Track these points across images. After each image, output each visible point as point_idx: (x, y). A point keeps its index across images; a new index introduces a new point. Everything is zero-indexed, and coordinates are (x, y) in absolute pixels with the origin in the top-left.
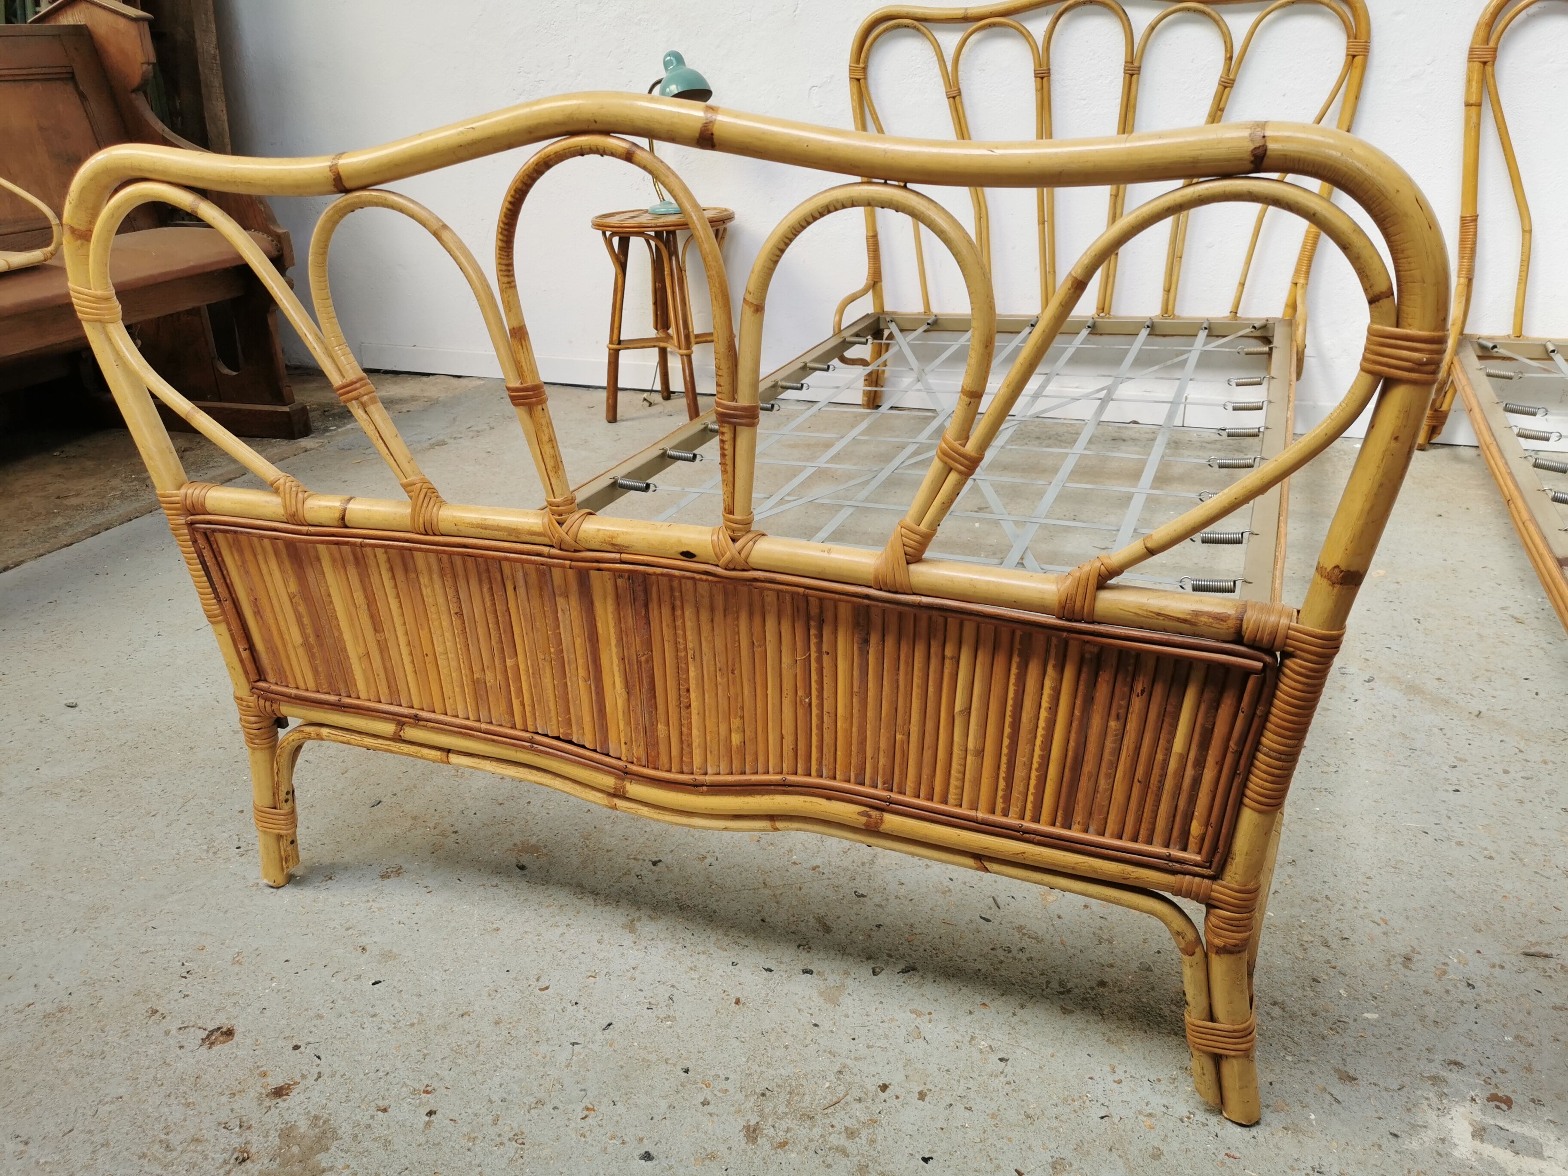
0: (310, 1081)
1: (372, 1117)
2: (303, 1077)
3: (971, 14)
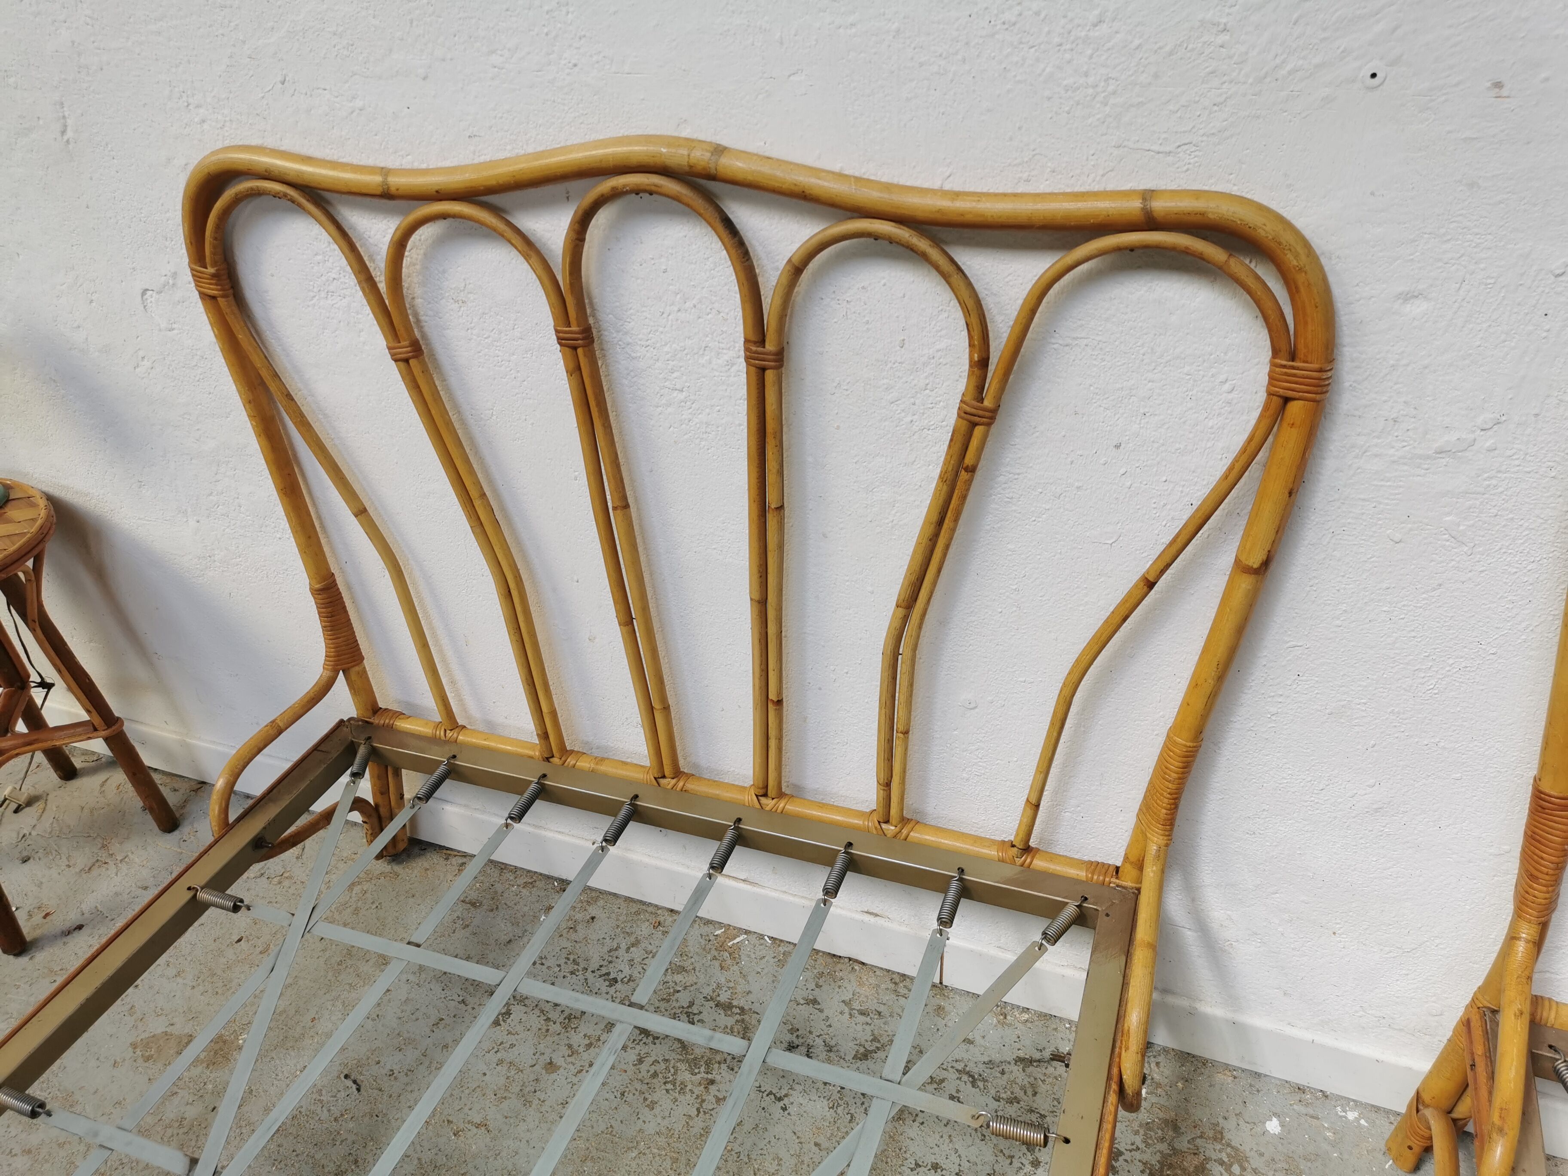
3: (398, 190)
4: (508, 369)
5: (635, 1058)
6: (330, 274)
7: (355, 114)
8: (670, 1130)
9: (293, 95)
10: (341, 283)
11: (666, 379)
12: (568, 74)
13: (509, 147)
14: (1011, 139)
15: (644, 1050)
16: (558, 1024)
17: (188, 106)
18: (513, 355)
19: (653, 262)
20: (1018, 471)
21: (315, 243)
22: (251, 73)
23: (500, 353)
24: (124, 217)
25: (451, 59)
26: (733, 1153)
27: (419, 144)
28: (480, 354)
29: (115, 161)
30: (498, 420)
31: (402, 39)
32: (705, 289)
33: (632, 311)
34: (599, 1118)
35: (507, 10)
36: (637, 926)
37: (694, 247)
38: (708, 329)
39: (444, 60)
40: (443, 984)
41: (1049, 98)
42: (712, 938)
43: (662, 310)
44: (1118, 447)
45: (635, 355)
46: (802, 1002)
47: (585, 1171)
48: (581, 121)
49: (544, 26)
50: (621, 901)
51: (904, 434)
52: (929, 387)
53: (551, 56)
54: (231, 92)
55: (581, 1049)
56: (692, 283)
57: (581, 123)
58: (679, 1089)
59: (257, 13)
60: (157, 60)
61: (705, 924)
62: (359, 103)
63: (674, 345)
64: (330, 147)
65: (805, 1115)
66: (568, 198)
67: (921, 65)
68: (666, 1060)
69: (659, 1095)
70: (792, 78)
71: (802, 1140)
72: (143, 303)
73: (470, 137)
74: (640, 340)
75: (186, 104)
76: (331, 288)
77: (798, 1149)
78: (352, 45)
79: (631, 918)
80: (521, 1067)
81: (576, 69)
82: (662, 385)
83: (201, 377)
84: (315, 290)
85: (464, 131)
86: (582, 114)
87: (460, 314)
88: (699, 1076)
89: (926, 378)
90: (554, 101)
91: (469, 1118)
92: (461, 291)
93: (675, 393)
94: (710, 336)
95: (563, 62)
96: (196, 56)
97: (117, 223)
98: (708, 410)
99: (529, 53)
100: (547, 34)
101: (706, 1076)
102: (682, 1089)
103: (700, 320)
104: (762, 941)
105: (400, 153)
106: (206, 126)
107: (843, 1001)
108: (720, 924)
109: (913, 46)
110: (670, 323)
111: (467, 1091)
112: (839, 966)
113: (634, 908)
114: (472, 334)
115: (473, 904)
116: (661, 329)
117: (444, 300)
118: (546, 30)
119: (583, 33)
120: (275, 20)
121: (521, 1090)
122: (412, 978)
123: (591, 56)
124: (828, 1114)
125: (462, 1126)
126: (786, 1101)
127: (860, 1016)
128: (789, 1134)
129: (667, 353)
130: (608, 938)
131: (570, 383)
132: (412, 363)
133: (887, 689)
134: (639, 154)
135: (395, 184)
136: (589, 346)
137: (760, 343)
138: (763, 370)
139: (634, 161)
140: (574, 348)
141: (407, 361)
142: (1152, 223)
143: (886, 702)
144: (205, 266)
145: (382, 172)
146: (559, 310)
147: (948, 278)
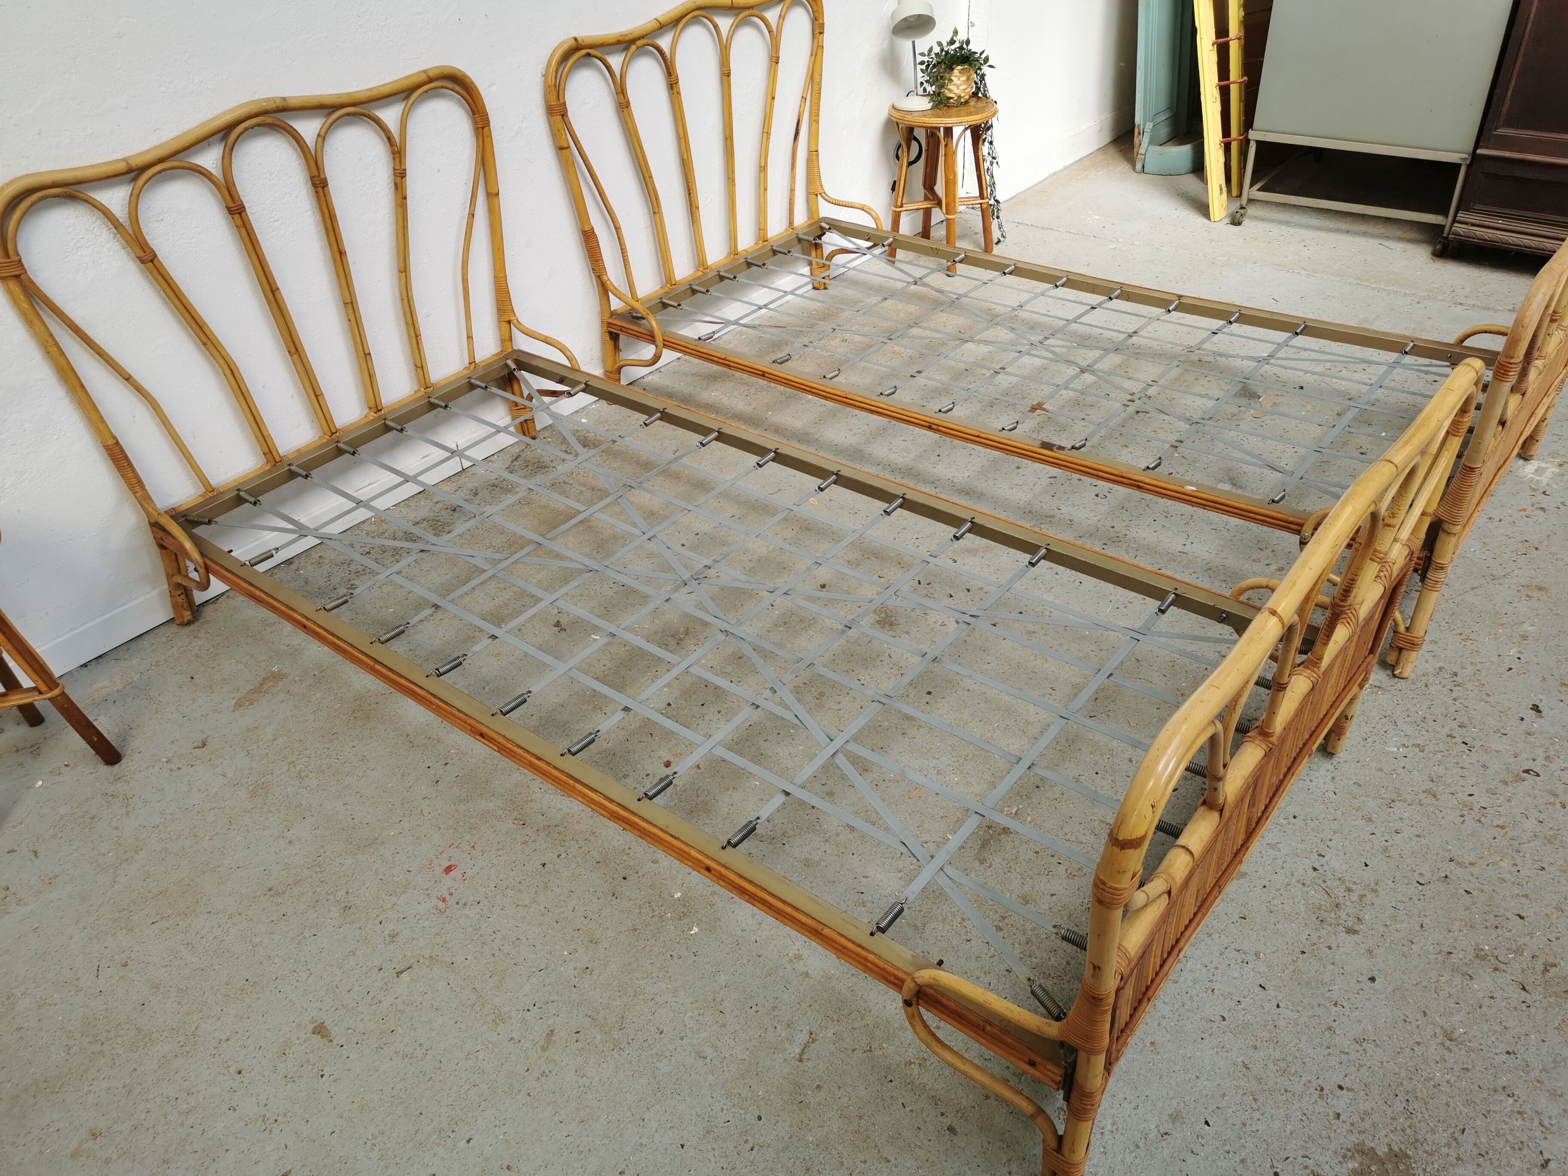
0: (1310, 1163)
1: (1344, 1122)
2: (1306, 1167)
3: (137, 165)
4: (191, 248)
6: (78, 237)
9: (47, 139)
10: (86, 239)
11: (270, 218)
13: (176, 130)
18: (193, 238)
20: (412, 196)
23: (186, 241)
28: (175, 246)
31: (110, 92)
32: (279, 166)
33: (248, 189)
38: (284, 185)
43: (262, 183)
44: (439, 171)
45: (254, 211)
56: (273, 165)
62: (88, 132)
63: (271, 199)
66: (210, 145)
74: (255, 203)
76: (80, 245)
84: (69, 250)
87: (161, 227)
90: (195, 101)
92: (160, 214)
93: (275, 223)
94: (285, 187)
98: (292, 225)
100: (186, 71)
103: (279, 182)
110: (267, 188)
114: (169, 236)
116: (263, 193)
117: (150, 224)
129: (269, 204)
131: (240, 234)
132: (155, 261)
133: (409, 315)
134: (254, 108)
135: (134, 163)
136: (245, 210)
137: (319, 176)
138: (323, 188)
139: (253, 112)
140: (240, 214)
141: (152, 261)
142: (431, 80)
143: (410, 322)
144: (9, 258)
145: (125, 160)
146: (228, 198)
147: (378, 122)
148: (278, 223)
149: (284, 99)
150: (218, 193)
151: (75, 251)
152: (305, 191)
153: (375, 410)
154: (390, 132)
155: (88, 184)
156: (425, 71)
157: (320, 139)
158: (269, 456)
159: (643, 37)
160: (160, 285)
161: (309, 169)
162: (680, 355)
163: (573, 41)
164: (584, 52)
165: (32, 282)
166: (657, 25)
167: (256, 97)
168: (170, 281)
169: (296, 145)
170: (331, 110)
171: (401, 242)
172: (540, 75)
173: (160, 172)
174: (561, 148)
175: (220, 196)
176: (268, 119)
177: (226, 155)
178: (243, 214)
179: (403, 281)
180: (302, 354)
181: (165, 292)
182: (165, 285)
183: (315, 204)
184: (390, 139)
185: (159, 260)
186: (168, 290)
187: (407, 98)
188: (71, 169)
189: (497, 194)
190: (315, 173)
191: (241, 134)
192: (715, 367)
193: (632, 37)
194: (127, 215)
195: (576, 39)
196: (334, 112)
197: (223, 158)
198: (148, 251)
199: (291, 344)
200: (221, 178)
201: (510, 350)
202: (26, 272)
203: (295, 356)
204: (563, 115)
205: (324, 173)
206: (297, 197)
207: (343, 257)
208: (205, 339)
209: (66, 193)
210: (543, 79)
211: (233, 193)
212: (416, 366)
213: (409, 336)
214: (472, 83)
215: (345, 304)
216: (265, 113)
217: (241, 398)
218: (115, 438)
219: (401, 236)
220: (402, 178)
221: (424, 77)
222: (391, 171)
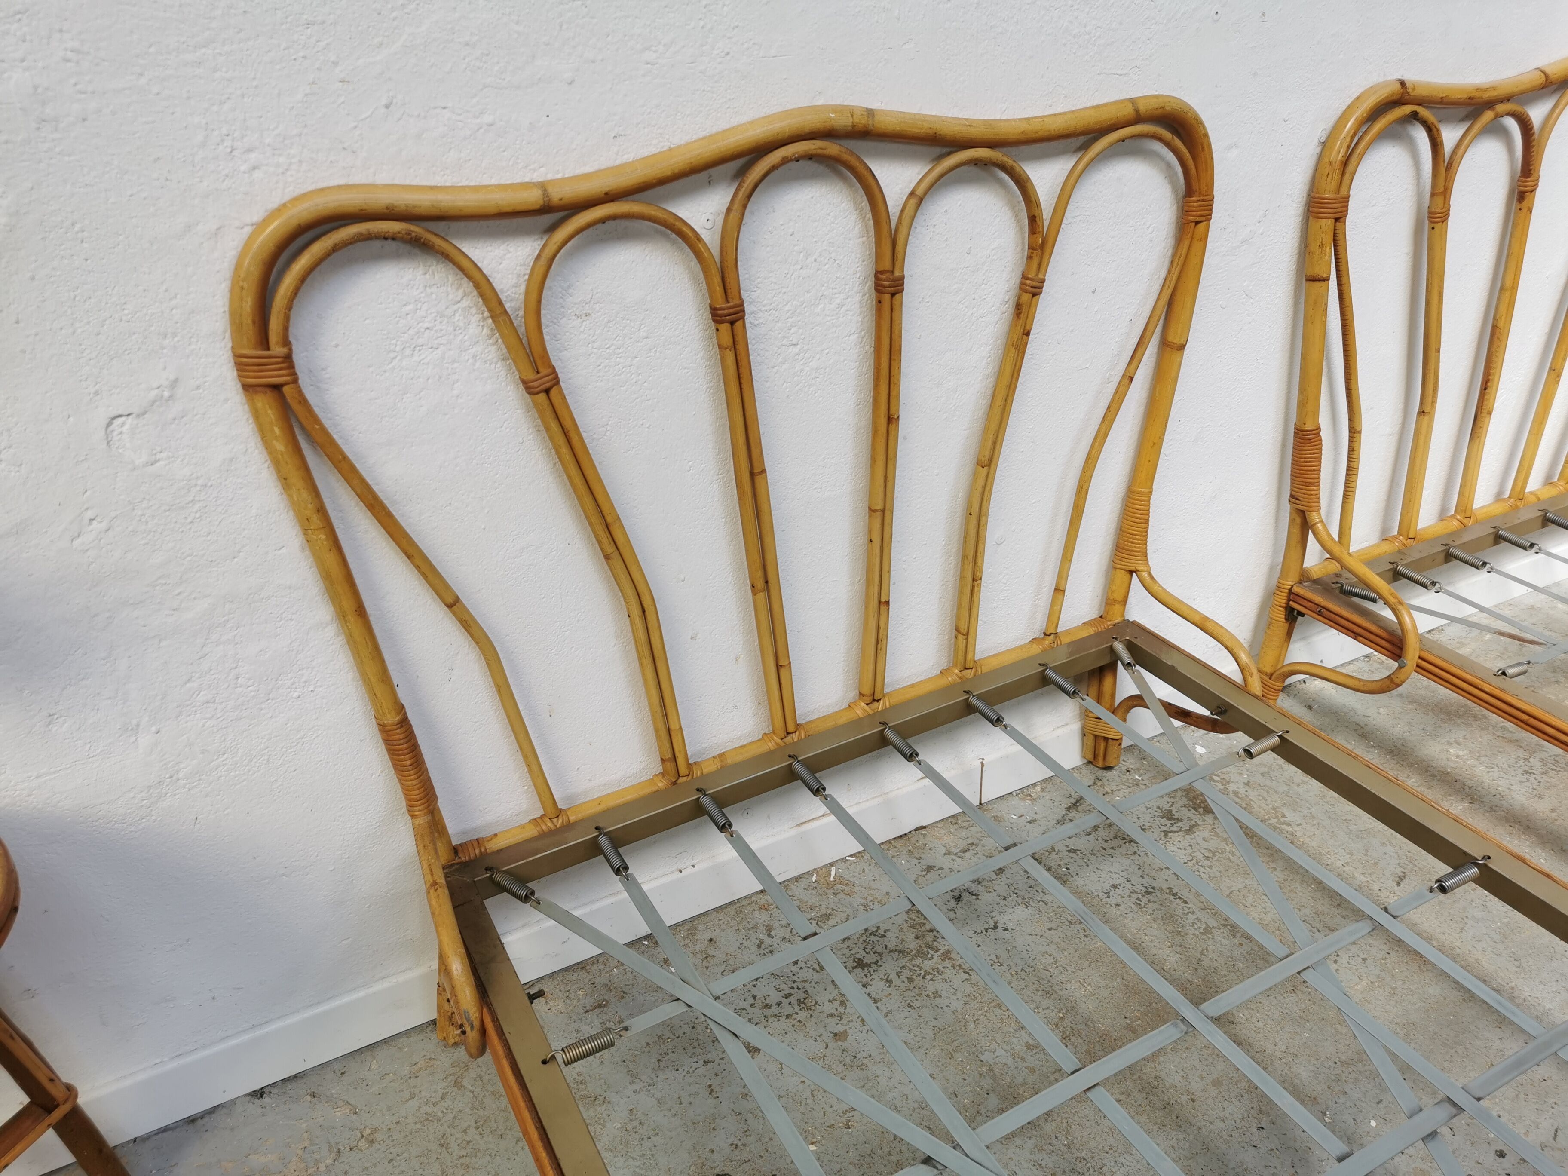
3: (561, 200)
4: (628, 375)
5: (883, 983)
6: (420, 324)
7: (482, 130)
8: (969, 996)
9: (400, 119)
10: (436, 331)
11: (784, 337)
12: (720, 63)
13: (655, 142)
14: (1042, 77)
15: (881, 972)
16: (800, 1012)
17: (231, 152)
18: (636, 357)
19: (782, 228)
20: (1037, 331)
21: (405, 291)
22: (342, 99)
23: (622, 360)
24: (89, 323)
25: (602, 60)
26: (1020, 973)
27: (557, 153)
28: (600, 368)
29: (85, 245)
30: (612, 434)
31: (547, 45)
32: (825, 243)
33: (759, 280)
34: (919, 1030)
35: (666, 7)
36: (753, 919)
37: (819, 205)
38: (824, 279)
39: (593, 62)
40: (670, 1067)
41: (1065, 45)
42: (815, 885)
43: (786, 272)
44: (1094, 292)
45: (758, 322)
46: (924, 873)
47: (962, 1061)
48: (727, 106)
49: (701, 19)
50: (714, 914)
51: (966, 327)
52: (985, 282)
53: (704, 48)
54: (306, 126)
55: (842, 1010)
56: (814, 240)
57: (728, 108)
58: (936, 973)
59: (360, 28)
60: (189, 98)
61: (796, 881)
62: (487, 118)
63: (794, 303)
64: (442, 173)
65: (1020, 922)
66: (710, 182)
67: (992, 27)
68: (903, 967)
69: (931, 987)
70: (904, 47)
71: (1040, 934)
72: (107, 438)
73: (615, 137)
74: (764, 306)
75: (229, 150)
76: (421, 341)
77: (1045, 940)
78: (487, 55)
79: (740, 919)
80: (819, 1055)
81: (728, 57)
82: (780, 344)
83: (198, 515)
84: (398, 349)
85: (609, 132)
86: (730, 100)
87: (582, 329)
88: (935, 957)
89: (984, 274)
90: (704, 91)
91: (840, 1111)
92: (586, 304)
93: (790, 349)
94: (826, 285)
95: (715, 52)
96: (256, 87)
97: (74, 333)
98: (818, 356)
99: (684, 47)
100: (703, 27)
101: (939, 954)
102: (938, 972)
103: (818, 272)
104: (848, 862)
105: (532, 167)
106: (257, 174)
107: (945, 854)
108: (809, 874)
109: (987, 14)
110: (792, 282)
111: (809, 1101)
112: (913, 840)
113: (732, 910)
114: (593, 348)
115: (600, 1006)
116: (784, 290)
117: (565, 319)
118: (702, 23)
119: (736, 24)
120: (386, 34)
121: (844, 1065)
122: (637, 1087)
123: (743, 44)
124: (1030, 911)
125: (844, 1120)
126: (1000, 925)
127: (966, 854)
128: (1030, 939)
129: (788, 311)
130: (744, 941)
131: (723, 360)
132: (553, 392)
133: (972, 542)
134: (812, 122)
135: (557, 195)
136: (743, 318)
137: (892, 272)
138: (893, 295)
139: (807, 129)
140: (732, 323)
141: (547, 391)
142: (1138, 119)
143: (971, 554)
144: (268, 349)
145: (543, 186)
146: (719, 289)
147: (1023, 184)
148: (796, 350)
149: (871, 112)
150: (703, 279)
151: (408, 352)
152: (858, 297)
153: (869, 699)
154: (1038, 206)
155: (462, 224)
156: (1132, 101)
157: (913, 202)
158: (670, 766)
159: (1508, 99)
160: (551, 438)
161: (878, 256)
162: (1369, 651)
163: (1398, 86)
164: (1407, 109)
165: (304, 401)
166: (1540, 79)
167: (821, 101)
168: (572, 434)
169: (867, 208)
170: (945, 150)
171: (997, 411)
172: (1316, 142)
173: (603, 220)
174: (1313, 279)
175: (704, 285)
176: (832, 148)
177: (737, 206)
178: (738, 324)
179: (981, 482)
180: (774, 593)
181: (558, 453)
182: (561, 440)
183: (869, 321)
184: (1034, 220)
185: (561, 392)
186: (565, 450)
187: (1085, 147)
188: (433, 188)
189: (1182, 347)
190: (887, 264)
191: (774, 168)
192: (1443, 692)
193: (1493, 94)
194: (522, 297)
195: (1403, 83)
196: (949, 154)
197: (729, 210)
198: (544, 371)
199: (760, 574)
200: (715, 251)
201: (1119, 620)
202: (295, 381)
203: (761, 596)
204: (1337, 220)
205: (902, 269)
206: (841, 306)
207: (892, 427)
208: (610, 549)
209: (409, 233)
210: (1318, 150)
211: (730, 281)
212: (957, 630)
213: (962, 578)
214: (1206, 135)
215: (872, 511)
216: (829, 134)
217: (648, 661)
218: (401, 709)
219: (999, 401)
220: (1034, 295)
221: (1128, 111)
222: (1016, 280)
